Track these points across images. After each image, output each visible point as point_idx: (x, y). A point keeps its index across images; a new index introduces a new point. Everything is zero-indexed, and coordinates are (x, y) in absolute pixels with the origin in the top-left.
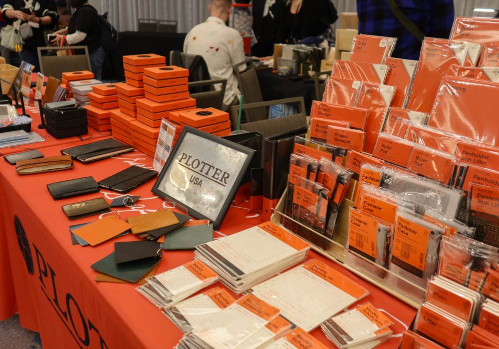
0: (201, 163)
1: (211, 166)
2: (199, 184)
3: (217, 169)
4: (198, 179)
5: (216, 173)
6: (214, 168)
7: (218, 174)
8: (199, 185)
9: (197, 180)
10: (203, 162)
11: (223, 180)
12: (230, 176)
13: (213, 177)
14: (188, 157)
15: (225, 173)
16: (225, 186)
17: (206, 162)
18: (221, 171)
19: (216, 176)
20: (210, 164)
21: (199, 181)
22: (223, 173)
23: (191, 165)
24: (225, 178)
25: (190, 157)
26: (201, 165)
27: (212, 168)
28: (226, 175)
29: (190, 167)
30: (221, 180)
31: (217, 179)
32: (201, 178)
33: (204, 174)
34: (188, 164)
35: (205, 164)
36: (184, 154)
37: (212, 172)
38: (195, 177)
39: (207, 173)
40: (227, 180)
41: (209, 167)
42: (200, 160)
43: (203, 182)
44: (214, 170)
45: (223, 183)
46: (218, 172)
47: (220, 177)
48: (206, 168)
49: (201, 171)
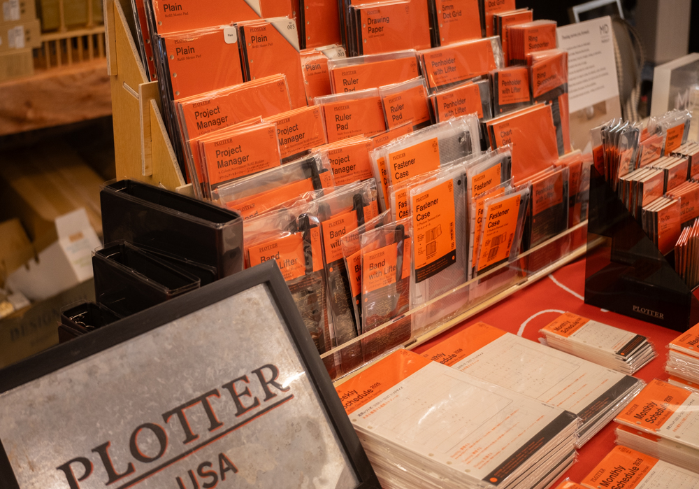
0: (161, 423)
1: (203, 399)
2: (223, 471)
3: (230, 386)
4: (209, 464)
5: (236, 398)
6: (215, 392)
7: (247, 392)
8: (229, 474)
9: (206, 469)
10: (166, 417)
11: (273, 389)
12: (277, 365)
13: (241, 410)
14: (95, 458)
15: (258, 372)
16: (291, 396)
17: (177, 404)
18: (244, 378)
19: (246, 402)
20: (198, 394)
21: (216, 468)
22: (253, 378)
23: (137, 464)
24: (272, 382)
26: (173, 428)
27: (211, 399)
28: (268, 374)
29: (141, 467)
30: (269, 395)
31: (257, 403)
32: (210, 453)
33: (209, 436)
34: (120, 468)
35: (178, 411)
36: (66, 468)
37: (223, 406)
38: (190, 473)
39: (215, 424)
40: (277, 381)
41: (199, 406)
42: (150, 421)
43: (229, 454)
44: (225, 396)
45: (281, 395)
46: (239, 387)
47: (258, 391)
48: (196, 416)
49: (190, 437)
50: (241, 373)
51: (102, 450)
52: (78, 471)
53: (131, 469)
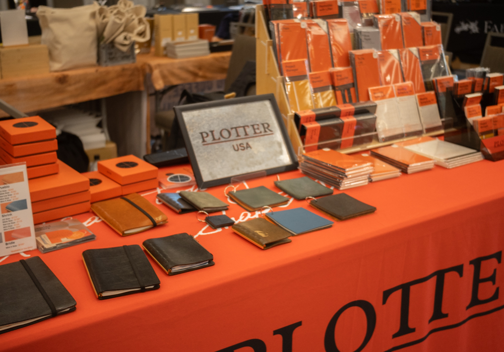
0: (230, 130)
1: (244, 127)
2: (247, 147)
3: (253, 126)
5: (254, 129)
6: (248, 126)
7: (258, 129)
8: (249, 149)
9: (242, 145)
10: (232, 128)
11: (267, 130)
12: (270, 124)
13: (255, 133)
14: (210, 133)
15: (263, 124)
16: (273, 134)
17: (235, 126)
18: (258, 125)
19: (257, 131)
20: (242, 125)
21: (245, 145)
22: (261, 126)
24: (267, 128)
26: (233, 132)
27: (246, 128)
28: (266, 126)
29: (222, 139)
30: (265, 131)
31: (261, 132)
32: (244, 142)
33: (244, 137)
34: (216, 138)
35: (236, 128)
36: (201, 134)
37: (250, 130)
38: (237, 145)
39: (246, 134)
40: (270, 128)
41: (242, 128)
42: (227, 128)
43: (250, 143)
44: (251, 128)
45: (270, 132)
46: (256, 127)
47: (262, 129)
48: (241, 131)
49: (238, 136)
50: (258, 123)
51: (212, 132)
52: (205, 135)
53: (219, 139)
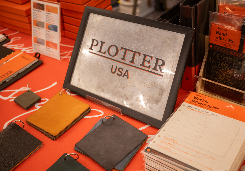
0: (119, 49)
1: (135, 53)
2: (124, 75)
3: (145, 56)
4: (123, 70)
5: (144, 60)
6: (140, 54)
7: (149, 62)
8: (125, 77)
9: (121, 70)
10: (122, 48)
11: (158, 68)
12: (166, 62)
13: (143, 65)
14: (100, 44)
15: (157, 60)
16: (162, 76)
17: (127, 48)
18: (152, 58)
19: (146, 64)
20: (134, 50)
21: (123, 72)
22: (154, 60)
23: (107, 53)
24: (160, 66)
25: (103, 43)
26: (121, 53)
27: (137, 54)
28: (160, 63)
29: (107, 55)
30: (155, 69)
31: (149, 67)
32: (125, 68)
33: (128, 63)
34: (103, 51)
35: (126, 50)
36: (93, 40)
37: (139, 59)
38: (117, 67)
39: (132, 61)
40: (162, 67)
41: (132, 53)
42: (117, 46)
43: (129, 72)
44: (142, 57)
45: (159, 72)
46: (148, 58)
47: (153, 65)
48: (129, 55)
49: (123, 59)
50: (152, 55)
52: (95, 43)
53: (105, 53)
